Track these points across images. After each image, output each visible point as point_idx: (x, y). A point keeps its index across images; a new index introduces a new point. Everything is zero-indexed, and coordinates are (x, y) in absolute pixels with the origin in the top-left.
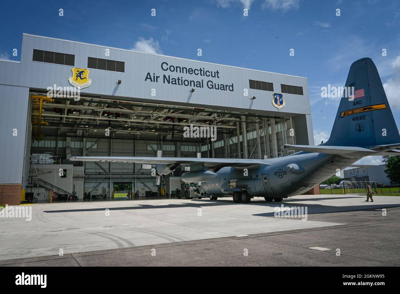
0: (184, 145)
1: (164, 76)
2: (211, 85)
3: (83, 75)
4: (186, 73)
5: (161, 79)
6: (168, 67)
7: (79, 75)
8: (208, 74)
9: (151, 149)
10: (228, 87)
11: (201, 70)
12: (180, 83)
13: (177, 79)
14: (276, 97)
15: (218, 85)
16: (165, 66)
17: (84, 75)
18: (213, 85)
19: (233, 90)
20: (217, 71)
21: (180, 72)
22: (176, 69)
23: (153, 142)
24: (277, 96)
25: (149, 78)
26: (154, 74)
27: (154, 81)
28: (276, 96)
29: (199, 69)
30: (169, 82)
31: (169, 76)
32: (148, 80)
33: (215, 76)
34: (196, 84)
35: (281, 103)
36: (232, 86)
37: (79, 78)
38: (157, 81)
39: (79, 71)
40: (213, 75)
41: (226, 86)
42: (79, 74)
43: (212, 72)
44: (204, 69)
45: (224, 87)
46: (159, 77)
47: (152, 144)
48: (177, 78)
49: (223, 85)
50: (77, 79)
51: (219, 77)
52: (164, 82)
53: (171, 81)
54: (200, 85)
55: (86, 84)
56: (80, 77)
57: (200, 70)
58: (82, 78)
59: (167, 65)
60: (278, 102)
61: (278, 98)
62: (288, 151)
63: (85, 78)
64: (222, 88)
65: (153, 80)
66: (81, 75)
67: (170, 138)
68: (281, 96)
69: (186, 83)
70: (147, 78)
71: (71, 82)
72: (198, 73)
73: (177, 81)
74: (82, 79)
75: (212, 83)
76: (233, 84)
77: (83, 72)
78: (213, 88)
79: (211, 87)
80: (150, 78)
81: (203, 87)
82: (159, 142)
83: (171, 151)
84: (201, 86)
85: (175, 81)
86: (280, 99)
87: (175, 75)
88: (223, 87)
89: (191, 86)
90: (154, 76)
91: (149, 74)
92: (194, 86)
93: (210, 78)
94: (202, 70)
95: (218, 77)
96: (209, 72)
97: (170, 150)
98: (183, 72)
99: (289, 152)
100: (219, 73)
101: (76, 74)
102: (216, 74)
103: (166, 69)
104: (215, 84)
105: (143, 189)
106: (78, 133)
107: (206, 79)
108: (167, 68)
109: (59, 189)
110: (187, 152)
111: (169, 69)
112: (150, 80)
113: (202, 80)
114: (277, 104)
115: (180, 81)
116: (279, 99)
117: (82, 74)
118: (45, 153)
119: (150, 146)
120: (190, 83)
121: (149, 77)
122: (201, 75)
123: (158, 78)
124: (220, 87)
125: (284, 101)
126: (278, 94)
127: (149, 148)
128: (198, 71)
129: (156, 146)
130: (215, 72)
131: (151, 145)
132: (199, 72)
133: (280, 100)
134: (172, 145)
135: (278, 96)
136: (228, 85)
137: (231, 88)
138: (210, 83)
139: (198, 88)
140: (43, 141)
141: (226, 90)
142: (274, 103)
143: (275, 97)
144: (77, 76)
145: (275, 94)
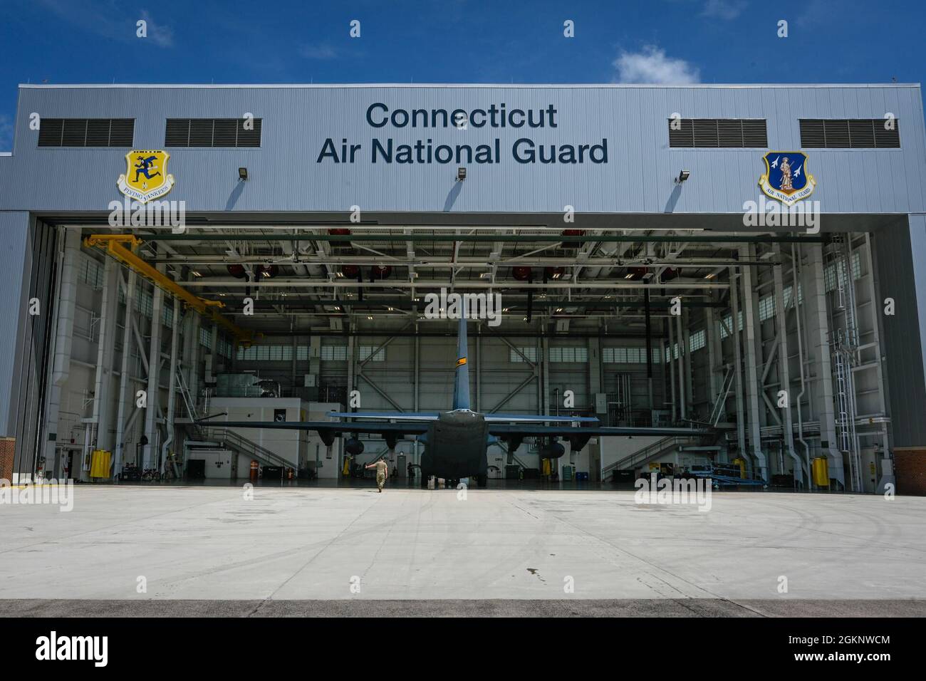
0: (614, 347)
1: (376, 143)
2: (526, 152)
3: (152, 166)
4: (445, 125)
5: (365, 153)
6: (389, 115)
7: (143, 167)
8: (517, 118)
9: (520, 360)
10: (586, 153)
11: (493, 111)
12: (424, 155)
13: (415, 147)
14: (778, 167)
15: (553, 148)
16: (378, 115)
17: (155, 167)
18: (532, 152)
19: (605, 159)
20: (551, 106)
21: (426, 125)
22: (411, 117)
23: (524, 341)
24: (780, 162)
25: (328, 155)
26: (345, 141)
27: (344, 160)
28: (775, 163)
29: (487, 108)
30: (388, 159)
31: (390, 142)
32: (328, 160)
33: (542, 124)
34: (474, 153)
35: (799, 183)
36: (604, 148)
37: (142, 174)
38: (352, 160)
39: (142, 159)
40: (536, 120)
41: (581, 149)
42: (142, 164)
43: (530, 112)
44: (503, 105)
45: (572, 153)
46: (359, 147)
47: (523, 346)
48: (413, 144)
49: (572, 148)
50: (137, 179)
51: (555, 126)
52: (374, 160)
53: (395, 153)
54: (487, 155)
55: (160, 187)
56: (145, 171)
57: (489, 111)
58: (150, 175)
59: (385, 109)
60: (787, 182)
61: (785, 167)
62: (860, 348)
63: (158, 173)
64: (567, 158)
65: (340, 158)
66: (146, 166)
67: (567, 328)
68: (797, 160)
69: (444, 154)
70: (323, 154)
71: (122, 188)
72: (484, 122)
73: (414, 152)
74: (149, 177)
75: (532, 144)
76: (605, 141)
77: (154, 158)
78: (533, 159)
79: (528, 156)
80: (334, 154)
81: (498, 161)
82: (539, 339)
83: (575, 363)
84: (493, 157)
85: (409, 153)
86: (793, 170)
87: (407, 136)
88: (570, 155)
89: (458, 161)
90: (344, 147)
91: (329, 141)
92: (470, 161)
93: (526, 131)
94: (497, 111)
95: (553, 125)
96: (522, 114)
97: (572, 360)
98: (434, 125)
99: (862, 351)
100: (555, 111)
101: (136, 166)
102: (547, 116)
103: (381, 121)
104: (541, 148)
105: (499, 459)
106: (333, 327)
107: (509, 136)
108: (386, 120)
109: (269, 453)
110: (624, 364)
111: (390, 120)
112: (332, 158)
113: (497, 141)
114: (779, 189)
115: (424, 153)
116: (789, 172)
117: (150, 165)
118: (244, 373)
119: (518, 352)
120: (455, 153)
121: (328, 150)
122: (494, 124)
123: (357, 152)
124: (558, 153)
125: (809, 177)
126: (782, 155)
127: (515, 357)
128: (484, 114)
129: (533, 350)
130: (542, 112)
131: (520, 349)
132: (488, 116)
133: (793, 173)
134: (578, 346)
135: (786, 160)
136: (587, 147)
137: (598, 154)
138: (523, 147)
139: (481, 164)
140: (254, 348)
141: (581, 160)
142: (766, 186)
143: (771, 164)
144: (138, 172)
145: (771, 157)
